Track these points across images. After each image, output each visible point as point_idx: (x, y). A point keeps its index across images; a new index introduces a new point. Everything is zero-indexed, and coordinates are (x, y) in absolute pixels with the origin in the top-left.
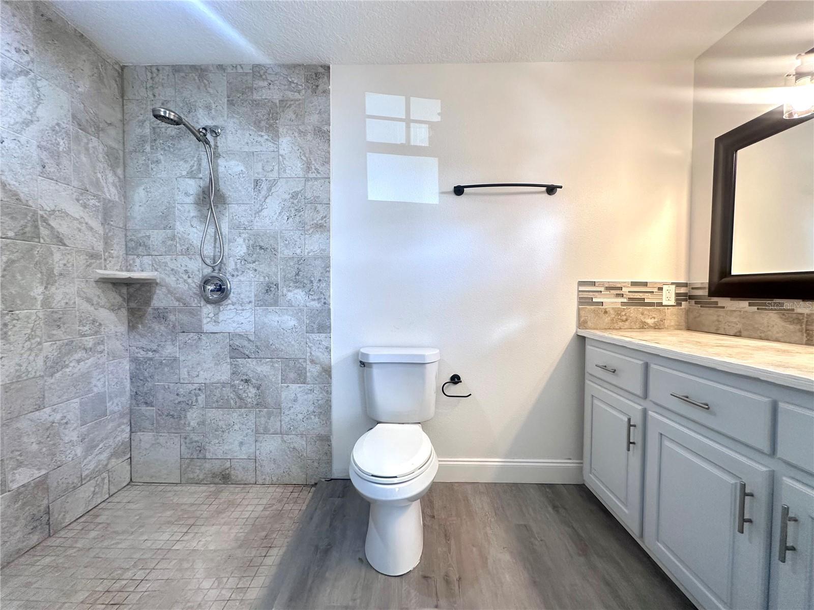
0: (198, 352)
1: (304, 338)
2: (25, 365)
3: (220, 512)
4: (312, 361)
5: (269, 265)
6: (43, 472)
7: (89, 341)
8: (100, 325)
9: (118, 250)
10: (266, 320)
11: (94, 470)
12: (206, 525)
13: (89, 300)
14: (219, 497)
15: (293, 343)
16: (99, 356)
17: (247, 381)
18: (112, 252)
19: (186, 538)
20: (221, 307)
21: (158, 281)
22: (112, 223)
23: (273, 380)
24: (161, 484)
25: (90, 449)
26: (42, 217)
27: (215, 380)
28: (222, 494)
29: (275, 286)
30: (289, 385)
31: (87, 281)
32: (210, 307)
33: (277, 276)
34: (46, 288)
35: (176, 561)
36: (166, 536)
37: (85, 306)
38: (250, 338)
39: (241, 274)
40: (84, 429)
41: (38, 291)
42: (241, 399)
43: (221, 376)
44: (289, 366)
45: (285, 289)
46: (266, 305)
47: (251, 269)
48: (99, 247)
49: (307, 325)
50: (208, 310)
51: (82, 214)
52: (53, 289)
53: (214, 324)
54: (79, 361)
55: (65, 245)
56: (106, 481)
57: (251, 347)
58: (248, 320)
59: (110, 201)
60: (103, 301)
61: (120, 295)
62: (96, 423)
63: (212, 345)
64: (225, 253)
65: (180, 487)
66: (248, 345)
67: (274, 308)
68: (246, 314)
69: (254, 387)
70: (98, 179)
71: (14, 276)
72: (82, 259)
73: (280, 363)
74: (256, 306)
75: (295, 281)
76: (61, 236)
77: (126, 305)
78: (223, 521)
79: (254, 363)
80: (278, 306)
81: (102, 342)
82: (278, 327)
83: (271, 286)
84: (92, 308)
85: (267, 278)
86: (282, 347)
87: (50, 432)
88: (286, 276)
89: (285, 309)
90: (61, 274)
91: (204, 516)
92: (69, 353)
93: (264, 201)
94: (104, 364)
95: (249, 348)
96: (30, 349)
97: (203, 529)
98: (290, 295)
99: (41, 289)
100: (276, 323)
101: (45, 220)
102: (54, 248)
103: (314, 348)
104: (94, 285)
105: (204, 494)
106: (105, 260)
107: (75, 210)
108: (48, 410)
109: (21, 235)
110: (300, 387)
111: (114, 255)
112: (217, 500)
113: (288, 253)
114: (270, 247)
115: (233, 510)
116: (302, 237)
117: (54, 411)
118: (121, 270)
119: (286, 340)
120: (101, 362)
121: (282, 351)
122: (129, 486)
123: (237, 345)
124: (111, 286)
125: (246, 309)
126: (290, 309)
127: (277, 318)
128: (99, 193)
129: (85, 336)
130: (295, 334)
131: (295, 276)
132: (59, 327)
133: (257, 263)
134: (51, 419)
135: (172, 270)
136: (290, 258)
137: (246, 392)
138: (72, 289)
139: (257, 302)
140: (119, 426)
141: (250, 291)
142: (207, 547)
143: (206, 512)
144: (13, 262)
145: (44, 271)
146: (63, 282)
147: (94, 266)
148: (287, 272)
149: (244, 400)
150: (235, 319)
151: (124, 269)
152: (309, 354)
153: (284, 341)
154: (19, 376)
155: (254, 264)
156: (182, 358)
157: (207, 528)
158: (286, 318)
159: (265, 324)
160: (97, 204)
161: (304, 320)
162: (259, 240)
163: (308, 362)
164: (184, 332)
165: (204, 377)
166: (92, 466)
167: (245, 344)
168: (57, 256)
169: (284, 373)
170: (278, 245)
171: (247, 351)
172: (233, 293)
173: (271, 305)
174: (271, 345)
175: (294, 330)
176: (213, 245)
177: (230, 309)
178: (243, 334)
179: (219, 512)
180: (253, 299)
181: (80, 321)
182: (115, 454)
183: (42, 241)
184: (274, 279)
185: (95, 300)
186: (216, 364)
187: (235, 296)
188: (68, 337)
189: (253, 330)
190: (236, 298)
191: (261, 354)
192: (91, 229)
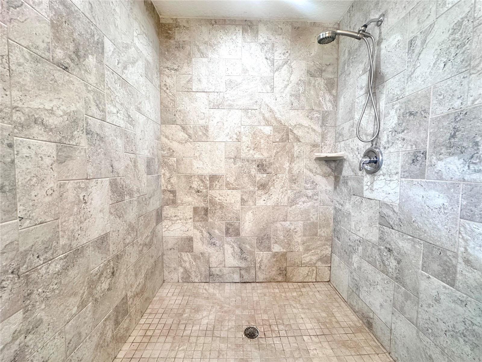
0: (360, 212)
1: (456, 225)
2: (280, 199)
3: (344, 346)
4: (467, 262)
5: (418, 131)
6: (285, 251)
7: (310, 193)
8: (317, 184)
9: (330, 140)
10: (410, 194)
11: (308, 262)
12: (329, 344)
13: (311, 170)
14: (356, 334)
15: (439, 226)
16: (315, 202)
17: (390, 250)
18: (326, 142)
19: (313, 338)
20: (375, 178)
21: (345, 158)
22: (327, 125)
23: (413, 261)
24: (339, 295)
25: (307, 250)
26: (290, 129)
27: (369, 239)
28: (360, 335)
29: (422, 155)
30: (431, 276)
31: (310, 160)
32: (368, 176)
33: (425, 143)
34: (290, 164)
35: (297, 345)
36: (309, 326)
37: (308, 173)
38: (395, 209)
39: (391, 145)
40: (305, 238)
41: (287, 165)
42: (384, 265)
43: (372, 236)
44: (432, 254)
45: (435, 158)
46: (411, 177)
47: (400, 139)
48: (318, 140)
49: (462, 207)
50: (367, 178)
51: (309, 123)
52: (293, 165)
53: (370, 191)
54: (304, 202)
55: (300, 142)
56: (315, 272)
57: (395, 219)
58: (394, 190)
59: (326, 112)
60: (319, 171)
61: (330, 168)
62: (311, 238)
63: (368, 209)
64: (381, 128)
65: (345, 305)
66: (392, 216)
67: (419, 180)
68: (393, 185)
69: (395, 259)
70: (320, 101)
71: (278, 159)
72: (308, 148)
73: (422, 245)
74: (402, 177)
75: (448, 145)
76: (299, 137)
77: (333, 174)
78: (339, 353)
79: (397, 235)
80: (424, 179)
81: (317, 194)
82: (423, 203)
83: (419, 155)
84: (312, 175)
85: (414, 146)
86: (425, 228)
87: (289, 233)
88: (437, 141)
89: (432, 182)
90: (297, 157)
91: (335, 337)
92: (299, 197)
93: (418, 59)
94: (318, 206)
95: (393, 220)
96: (282, 192)
97: (325, 344)
98: (440, 165)
99: (288, 164)
100: (421, 198)
101: (292, 131)
102: (295, 144)
103: (471, 244)
104: (315, 162)
105: (351, 323)
106: (322, 147)
107: (306, 122)
108: (288, 223)
109: (282, 140)
110: (444, 287)
111: (327, 144)
112: (353, 335)
113: (442, 110)
114: (421, 110)
115: (353, 354)
116: (465, 82)
117: (291, 224)
118: (331, 152)
119: (431, 220)
120: (316, 205)
121: (425, 233)
122: (327, 283)
123: (384, 214)
124: (324, 162)
125: (393, 180)
126: (438, 183)
127: (422, 193)
128: (320, 109)
129: (307, 189)
130: (444, 216)
131: (449, 139)
132: (295, 183)
133: (405, 132)
134: (290, 227)
135: (352, 149)
136: (443, 117)
137: (388, 260)
138: (302, 164)
139: (403, 173)
140: (324, 245)
141: (398, 162)
142: (313, 358)
143: (338, 335)
144: (278, 152)
145: (290, 156)
146: (298, 161)
147: (314, 151)
148: (439, 135)
149: (386, 267)
150: (384, 189)
151: (333, 151)
152: (462, 249)
153: (428, 221)
154: (278, 204)
155: (403, 133)
156: (352, 214)
157: (327, 347)
158: (433, 193)
159: (410, 197)
160: (319, 116)
161: (458, 200)
162: (409, 106)
163: (460, 260)
164: (354, 195)
165: (362, 233)
166: (307, 259)
167: (391, 215)
168: (296, 148)
169: (425, 259)
170: (429, 105)
171: (392, 221)
172: (384, 164)
173: (417, 177)
174: (414, 222)
175: (442, 210)
176: (373, 123)
177: (381, 180)
178: (389, 203)
179: (344, 344)
180: (400, 171)
181: (306, 182)
182: (320, 259)
183: (290, 141)
184: (421, 147)
185: (314, 170)
186: (370, 226)
187: (385, 167)
188: (299, 189)
189: (398, 202)
190: (386, 169)
191: (403, 229)
192: (314, 130)
